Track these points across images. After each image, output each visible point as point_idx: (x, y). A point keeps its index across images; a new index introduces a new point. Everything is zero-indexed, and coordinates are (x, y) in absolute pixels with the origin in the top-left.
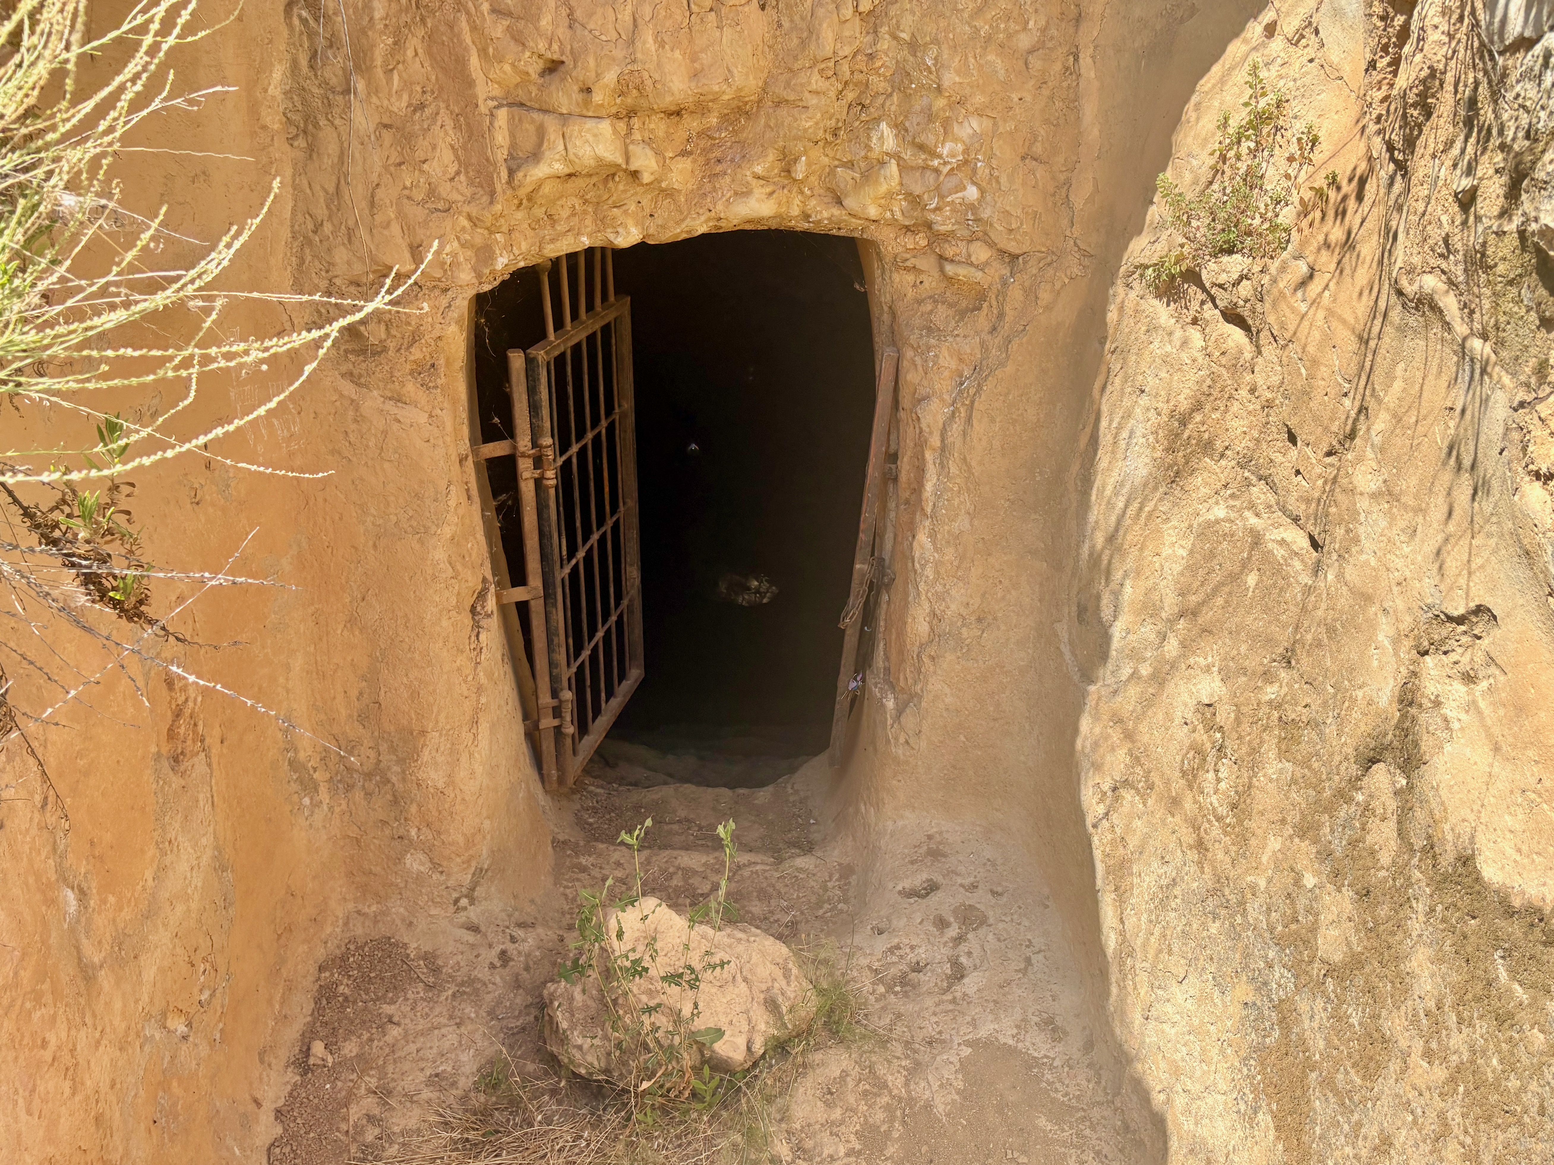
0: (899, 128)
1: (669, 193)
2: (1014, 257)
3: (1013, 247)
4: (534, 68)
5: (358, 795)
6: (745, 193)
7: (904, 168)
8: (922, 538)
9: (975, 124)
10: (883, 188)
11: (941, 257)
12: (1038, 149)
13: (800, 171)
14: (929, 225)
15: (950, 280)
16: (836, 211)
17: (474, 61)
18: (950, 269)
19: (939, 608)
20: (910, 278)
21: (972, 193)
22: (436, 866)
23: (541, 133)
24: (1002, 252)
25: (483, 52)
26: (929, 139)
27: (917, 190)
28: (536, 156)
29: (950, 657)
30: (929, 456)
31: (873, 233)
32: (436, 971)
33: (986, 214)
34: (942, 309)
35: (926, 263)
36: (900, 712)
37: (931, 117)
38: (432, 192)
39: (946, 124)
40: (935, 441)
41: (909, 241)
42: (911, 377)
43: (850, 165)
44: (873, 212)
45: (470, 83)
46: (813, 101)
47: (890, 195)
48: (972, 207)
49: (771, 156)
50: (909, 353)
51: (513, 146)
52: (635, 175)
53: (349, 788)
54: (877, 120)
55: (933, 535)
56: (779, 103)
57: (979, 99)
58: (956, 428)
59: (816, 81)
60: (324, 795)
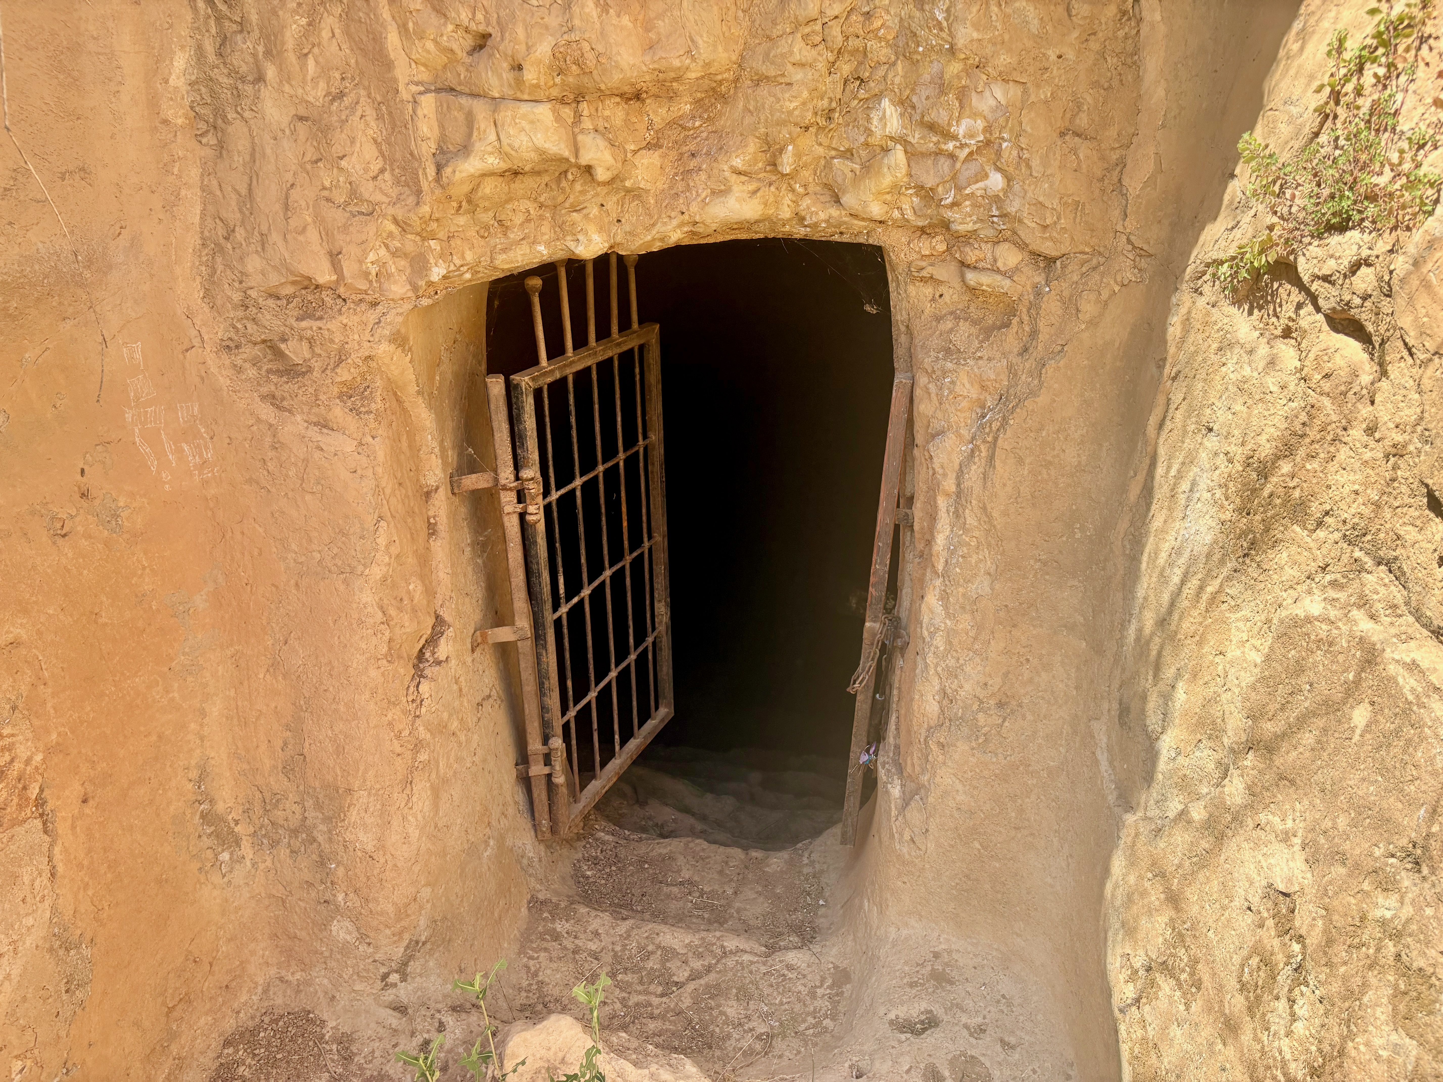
0: (904, 103)
1: (635, 194)
2: (1050, 261)
3: (1048, 249)
4: (460, 44)
5: (283, 852)
6: (722, 192)
7: (912, 154)
8: (932, 600)
9: (998, 92)
10: (887, 181)
11: (964, 265)
12: (1083, 121)
13: (787, 163)
14: (946, 225)
15: (973, 291)
16: (834, 212)
17: (393, 39)
18: (971, 277)
19: (951, 685)
20: (928, 291)
21: (996, 181)
22: (362, 937)
23: (470, 120)
24: (1036, 255)
25: (403, 28)
26: (941, 116)
27: (929, 182)
28: (465, 149)
29: (962, 747)
30: (942, 502)
31: (879, 238)
32: (347, 1058)
33: (1013, 207)
34: (964, 327)
35: (945, 272)
36: (906, 802)
37: (942, 87)
38: (354, 193)
39: (962, 95)
40: (949, 484)
41: (924, 246)
42: (924, 408)
43: (848, 154)
44: (876, 210)
45: (389, 65)
46: (797, 75)
47: (896, 189)
48: (996, 199)
49: (753, 146)
50: (922, 380)
51: (443, 139)
52: (588, 170)
53: (274, 844)
54: (878, 97)
55: (944, 597)
56: (759, 80)
57: (1004, 60)
58: (975, 471)
59: (800, 50)
60: (246, 849)
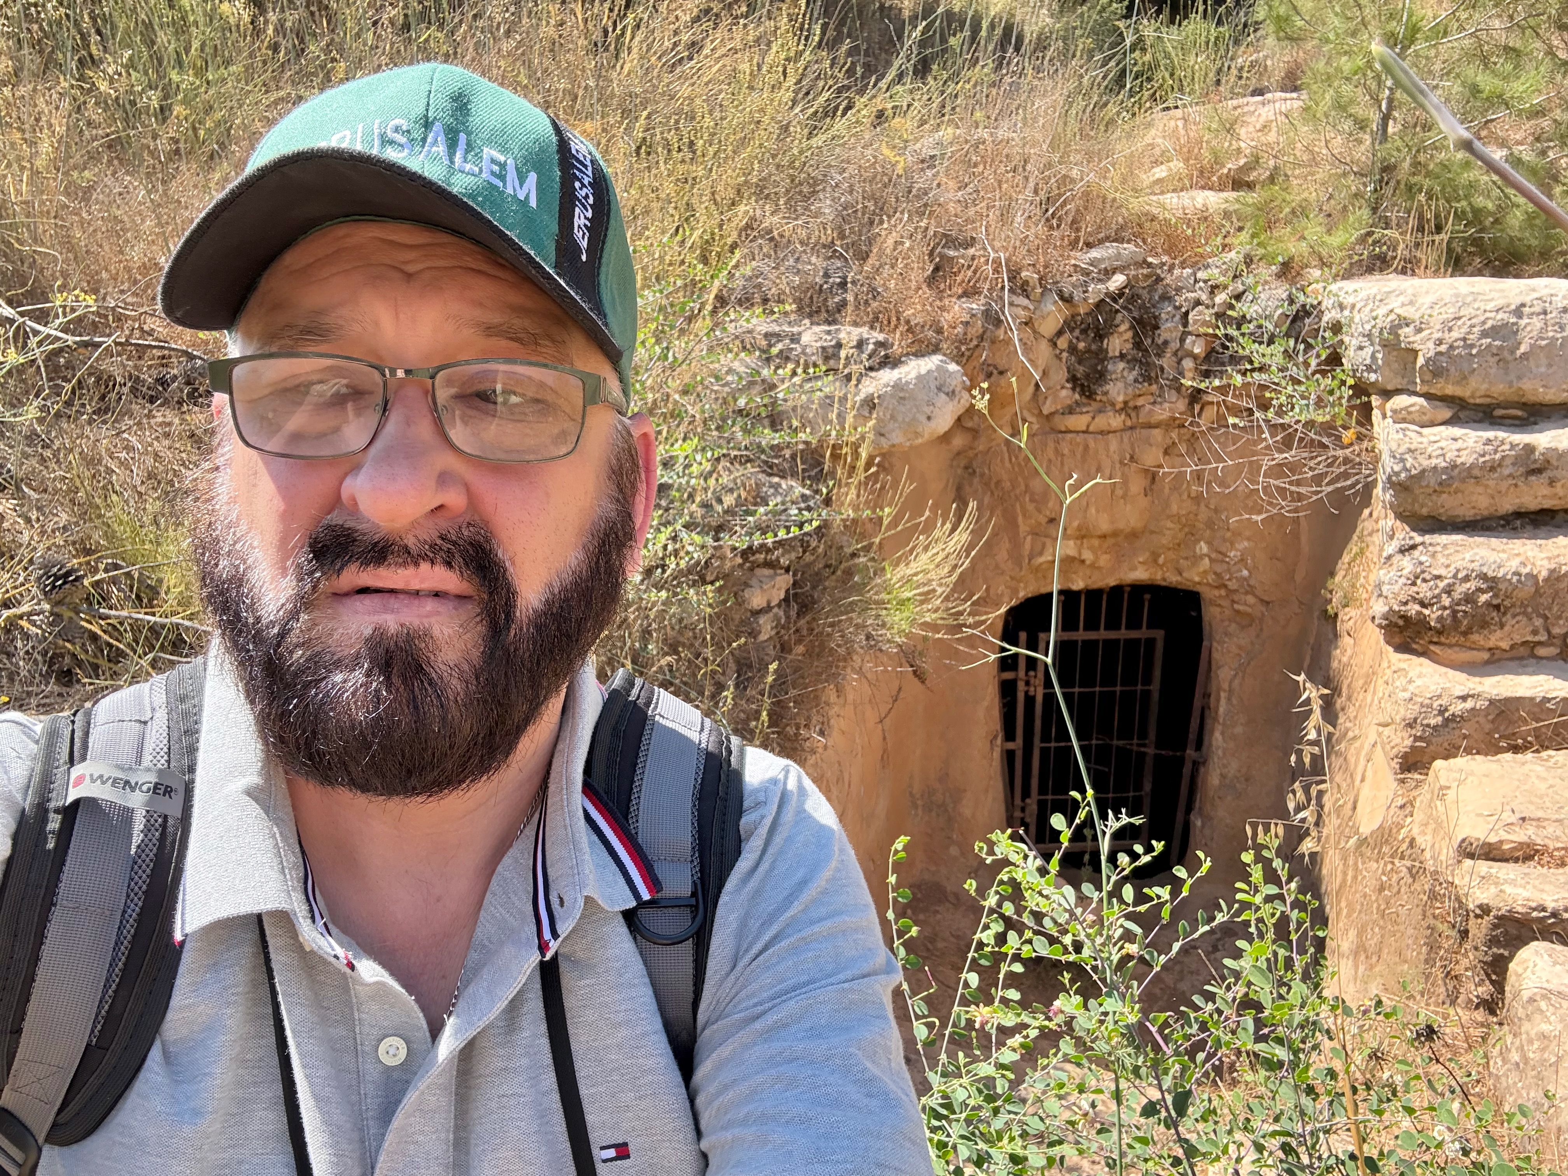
0: (1209, 543)
1: (1099, 568)
2: (1268, 603)
3: (1266, 598)
4: (1043, 520)
6: (1133, 569)
7: (1212, 561)
8: (1217, 735)
9: (1246, 544)
10: (1201, 569)
11: (1233, 601)
12: (1279, 555)
13: (1161, 560)
14: (1225, 586)
15: (1238, 612)
16: (1179, 578)
17: (1020, 519)
18: (1236, 606)
19: (1225, 771)
20: (1218, 609)
21: (1245, 573)
23: (1044, 545)
24: (1262, 600)
25: (1024, 515)
26: (1224, 550)
27: (1219, 570)
28: (1041, 554)
29: (1229, 798)
30: (1223, 695)
31: (1198, 588)
33: (1252, 582)
34: (1234, 625)
35: (1225, 603)
36: (1203, 826)
37: (1224, 540)
38: (997, 566)
39: (1232, 544)
41: (1216, 592)
42: (1216, 655)
43: (1187, 558)
44: (1197, 579)
45: (1017, 526)
46: (1167, 532)
47: (1205, 572)
48: (1245, 579)
49: (1147, 554)
50: (1215, 644)
51: (1032, 549)
52: (1083, 561)
54: (1199, 541)
55: (1222, 733)
56: (1152, 532)
57: (1247, 533)
58: (1237, 682)
59: (1169, 524)
